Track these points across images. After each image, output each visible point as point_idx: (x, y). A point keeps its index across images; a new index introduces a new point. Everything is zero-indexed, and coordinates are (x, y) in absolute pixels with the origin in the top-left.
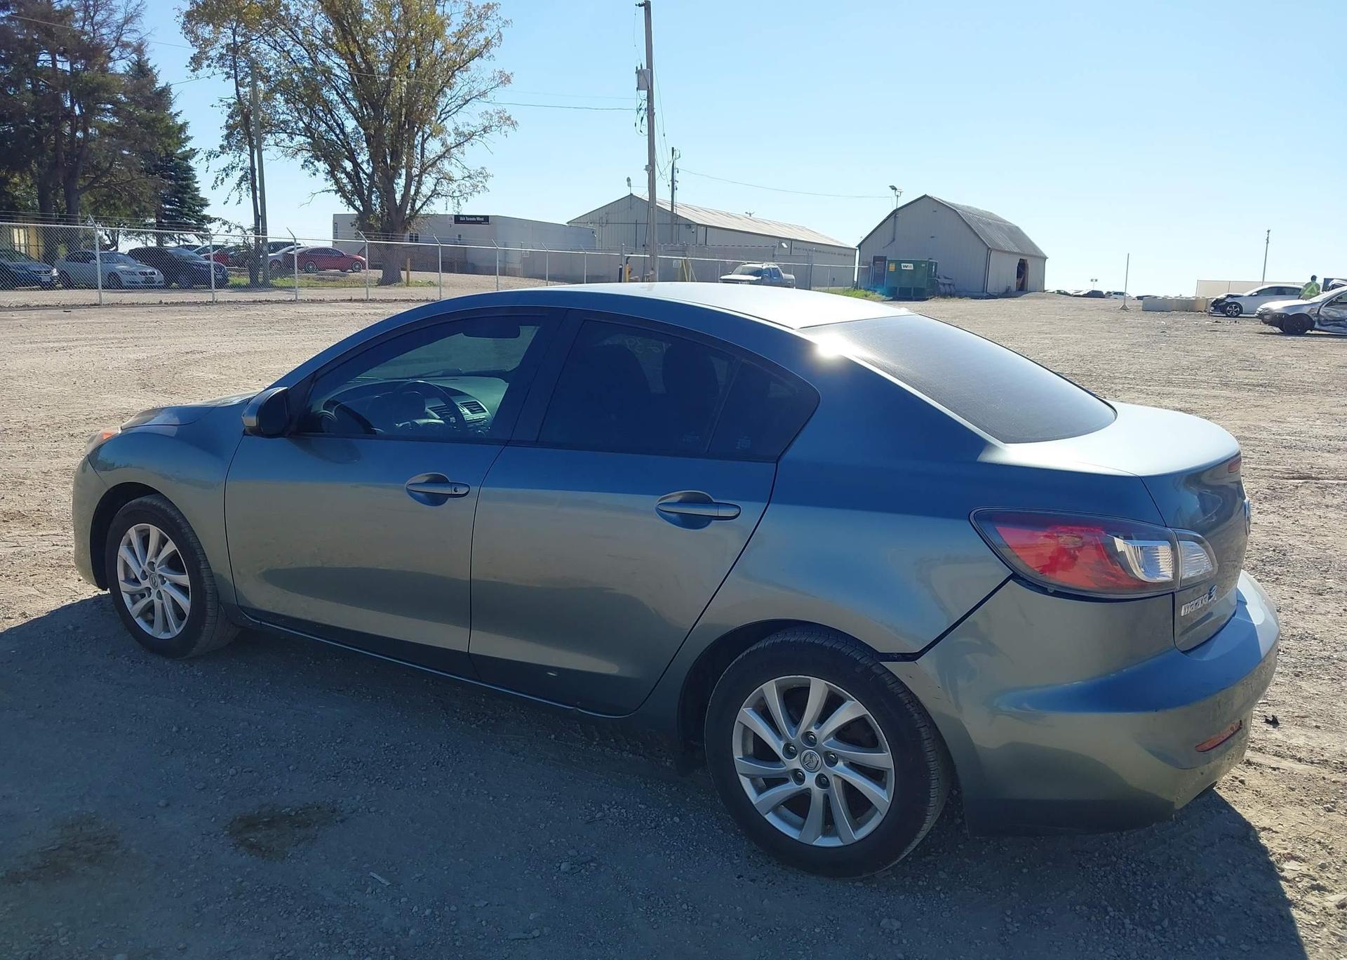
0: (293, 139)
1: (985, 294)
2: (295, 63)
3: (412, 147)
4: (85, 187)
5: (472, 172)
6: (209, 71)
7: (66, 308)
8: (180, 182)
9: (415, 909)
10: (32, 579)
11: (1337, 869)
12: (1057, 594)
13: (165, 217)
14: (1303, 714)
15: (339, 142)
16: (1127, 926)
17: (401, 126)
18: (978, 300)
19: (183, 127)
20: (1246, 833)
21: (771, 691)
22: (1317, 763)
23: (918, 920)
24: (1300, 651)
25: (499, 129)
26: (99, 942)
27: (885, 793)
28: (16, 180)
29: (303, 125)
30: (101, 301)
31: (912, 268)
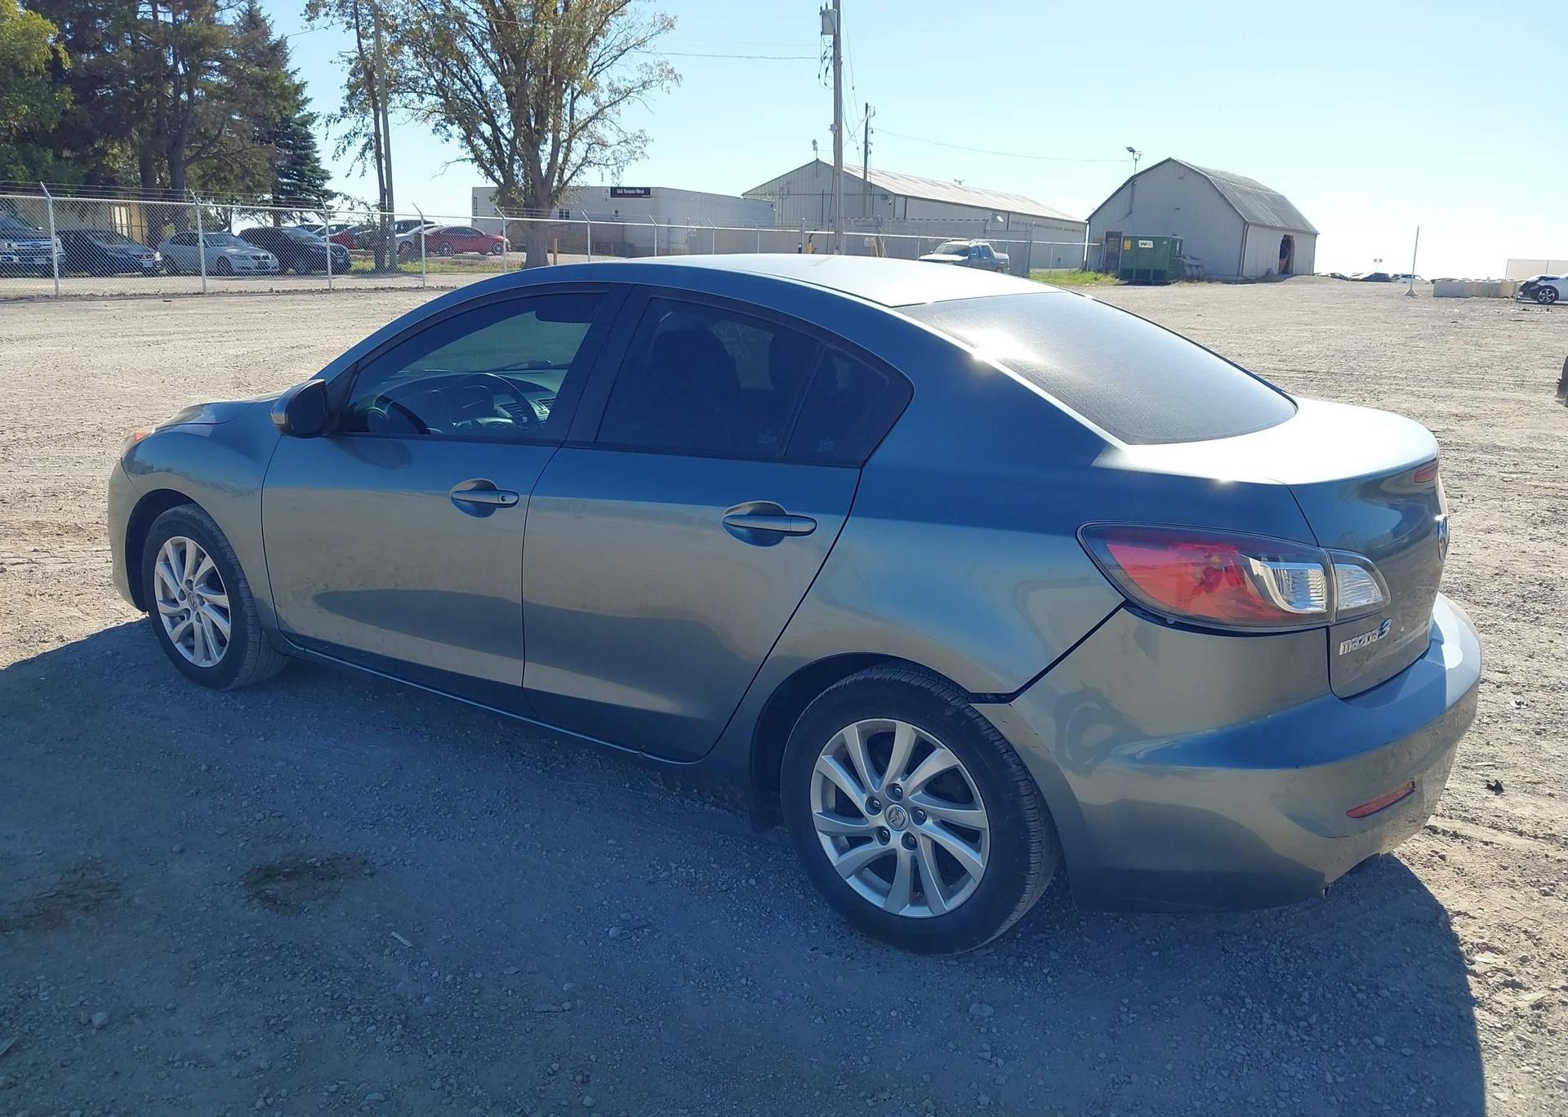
0: (423, 99)
1: (1240, 278)
2: (426, 9)
3: (560, 107)
4: (191, 158)
5: (629, 136)
6: (326, 21)
7: (167, 297)
8: (299, 152)
9: (435, 974)
10: (76, 599)
11: (1541, 963)
12: (1179, 626)
13: (283, 192)
14: (1535, 780)
15: (476, 103)
16: (1265, 1020)
17: (546, 82)
18: (1231, 285)
19: (299, 88)
20: (1436, 918)
21: (852, 736)
22: (1542, 838)
23: (1016, 1006)
24: (1548, 705)
25: (660, 84)
26: (81, 998)
27: (980, 857)
28: (115, 151)
29: (435, 83)
30: (204, 290)
31: (1152, 247)
